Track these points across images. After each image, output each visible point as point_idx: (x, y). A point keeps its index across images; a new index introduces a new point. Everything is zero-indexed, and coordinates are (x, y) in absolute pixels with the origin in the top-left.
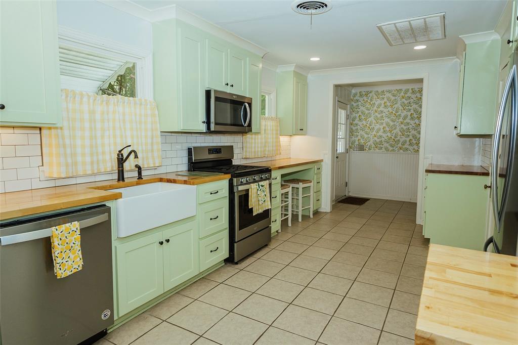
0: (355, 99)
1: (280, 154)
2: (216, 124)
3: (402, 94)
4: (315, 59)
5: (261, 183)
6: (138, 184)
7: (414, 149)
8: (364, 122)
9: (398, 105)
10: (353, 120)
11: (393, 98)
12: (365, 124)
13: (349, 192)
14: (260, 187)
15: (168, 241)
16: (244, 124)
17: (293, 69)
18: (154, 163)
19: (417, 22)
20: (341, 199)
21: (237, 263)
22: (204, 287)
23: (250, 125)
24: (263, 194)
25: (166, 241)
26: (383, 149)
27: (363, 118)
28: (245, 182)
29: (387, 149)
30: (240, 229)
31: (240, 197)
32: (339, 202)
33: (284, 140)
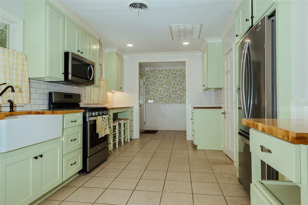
0: (147, 73)
1: (108, 103)
2: (72, 75)
3: (172, 72)
4: (130, 45)
5: (104, 116)
6: (10, 115)
7: (179, 101)
8: (153, 87)
9: (170, 77)
10: (147, 85)
11: (167, 74)
12: (153, 88)
13: (146, 128)
14: (103, 118)
15: (41, 156)
16: (89, 78)
17: (116, 51)
18: (23, 101)
19: (189, 27)
20: (143, 131)
21: (88, 173)
22: (67, 192)
23: (93, 80)
24: (105, 124)
25: (39, 156)
26: (164, 102)
27: (152, 84)
28: (94, 115)
29: (166, 102)
30: (91, 147)
31: (91, 125)
32: (142, 133)
33: (109, 94)
